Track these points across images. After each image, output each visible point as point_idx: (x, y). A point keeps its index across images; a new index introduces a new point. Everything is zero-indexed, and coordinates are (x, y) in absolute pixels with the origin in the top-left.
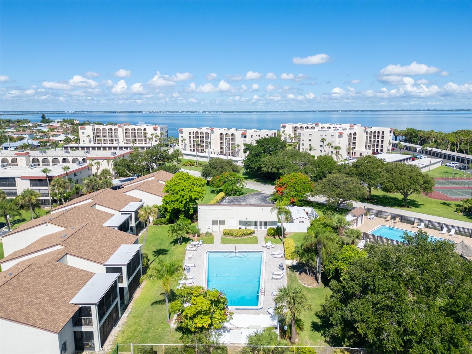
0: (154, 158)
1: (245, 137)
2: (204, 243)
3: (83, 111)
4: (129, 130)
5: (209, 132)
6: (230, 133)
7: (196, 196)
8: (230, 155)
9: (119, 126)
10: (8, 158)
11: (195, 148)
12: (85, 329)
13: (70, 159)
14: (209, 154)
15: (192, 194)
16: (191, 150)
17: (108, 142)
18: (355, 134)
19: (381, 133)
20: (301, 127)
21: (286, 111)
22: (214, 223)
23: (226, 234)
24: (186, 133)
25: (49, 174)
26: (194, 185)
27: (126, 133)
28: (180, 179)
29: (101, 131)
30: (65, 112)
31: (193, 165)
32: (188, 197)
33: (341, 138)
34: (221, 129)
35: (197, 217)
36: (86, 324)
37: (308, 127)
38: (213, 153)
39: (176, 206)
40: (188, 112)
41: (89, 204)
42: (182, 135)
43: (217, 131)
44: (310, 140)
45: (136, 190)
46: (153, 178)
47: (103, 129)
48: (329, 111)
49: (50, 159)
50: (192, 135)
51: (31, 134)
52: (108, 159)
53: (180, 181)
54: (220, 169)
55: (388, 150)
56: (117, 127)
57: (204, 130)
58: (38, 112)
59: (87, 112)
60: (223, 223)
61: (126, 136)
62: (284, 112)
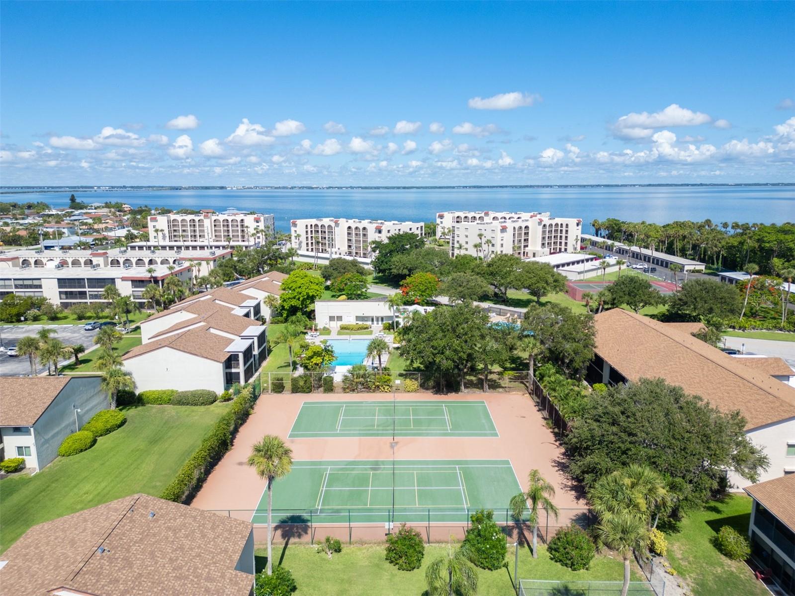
0: (266, 257)
1: (380, 232)
2: (320, 334)
3: (125, 187)
4: (219, 221)
5: (333, 224)
6: (361, 226)
7: (314, 293)
8: (362, 256)
9: (205, 216)
10: (80, 259)
11: (314, 247)
12: (234, 370)
13: (159, 261)
14: (331, 255)
15: (309, 291)
16: (308, 250)
17: (190, 239)
18: (527, 227)
19: (564, 226)
20: (466, 217)
21: (466, 187)
22: (332, 318)
23: (343, 328)
24: (301, 226)
25: (154, 275)
26: (312, 283)
27: (215, 226)
28: (297, 277)
29: (180, 224)
30: (92, 187)
31: (311, 269)
32: (305, 294)
33: (505, 234)
34: (349, 220)
35: (314, 316)
36: (234, 368)
37: (475, 217)
38: (338, 253)
39: (294, 303)
40: (303, 187)
41: (209, 299)
42: (295, 229)
43: (344, 223)
44: (467, 236)
45: (251, 289)
46: (267, 278)
47: (183, 220)
48: (538, 186)
49: (134, 261)
50: (309, 230)
51: (71, 228)
52: (207, 260)
53: (297, 279)
54: (343, 271)
55: (575, 249)
56: (202, 217)
57: (326, 221)
58: (48, 188)
59: (132, 187)
60: (340, 318)
61: (215, 230)
62: (464, 187)
